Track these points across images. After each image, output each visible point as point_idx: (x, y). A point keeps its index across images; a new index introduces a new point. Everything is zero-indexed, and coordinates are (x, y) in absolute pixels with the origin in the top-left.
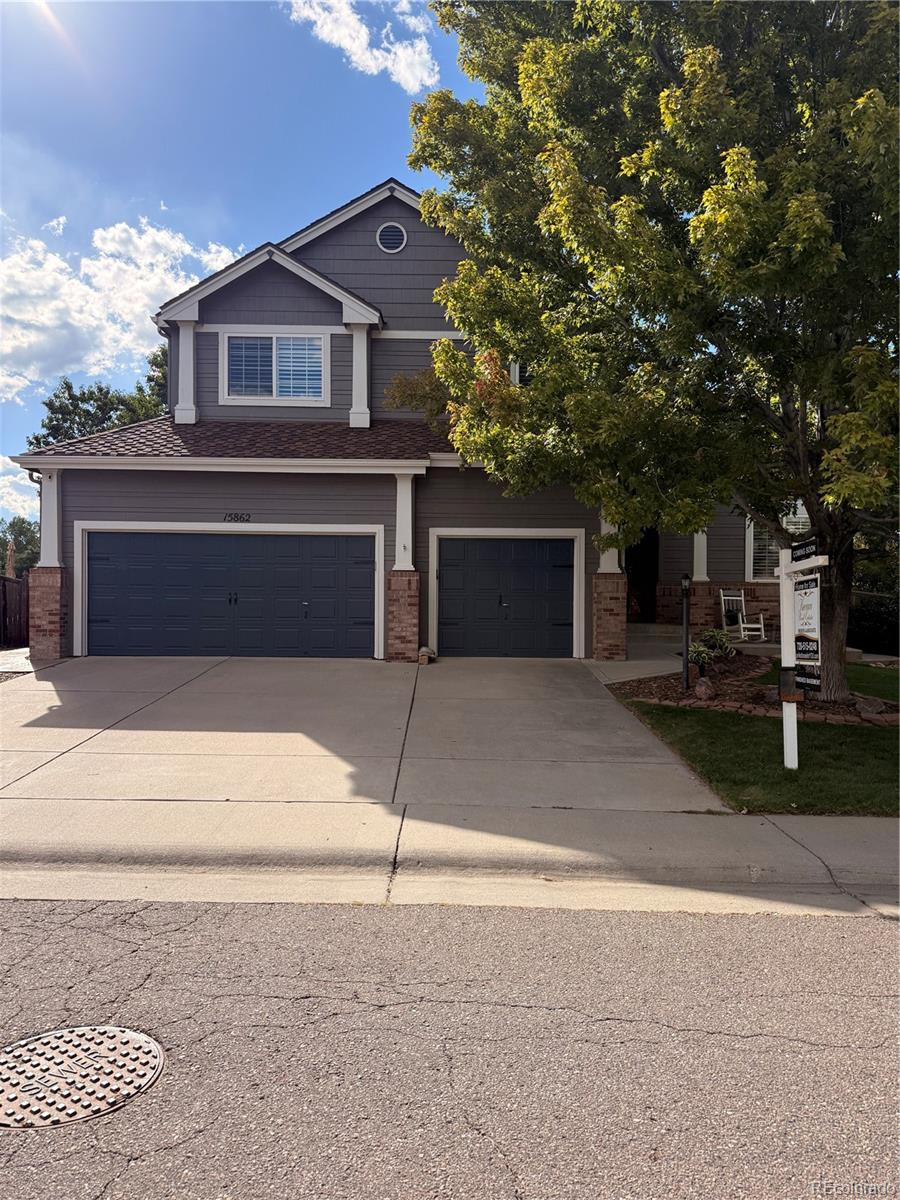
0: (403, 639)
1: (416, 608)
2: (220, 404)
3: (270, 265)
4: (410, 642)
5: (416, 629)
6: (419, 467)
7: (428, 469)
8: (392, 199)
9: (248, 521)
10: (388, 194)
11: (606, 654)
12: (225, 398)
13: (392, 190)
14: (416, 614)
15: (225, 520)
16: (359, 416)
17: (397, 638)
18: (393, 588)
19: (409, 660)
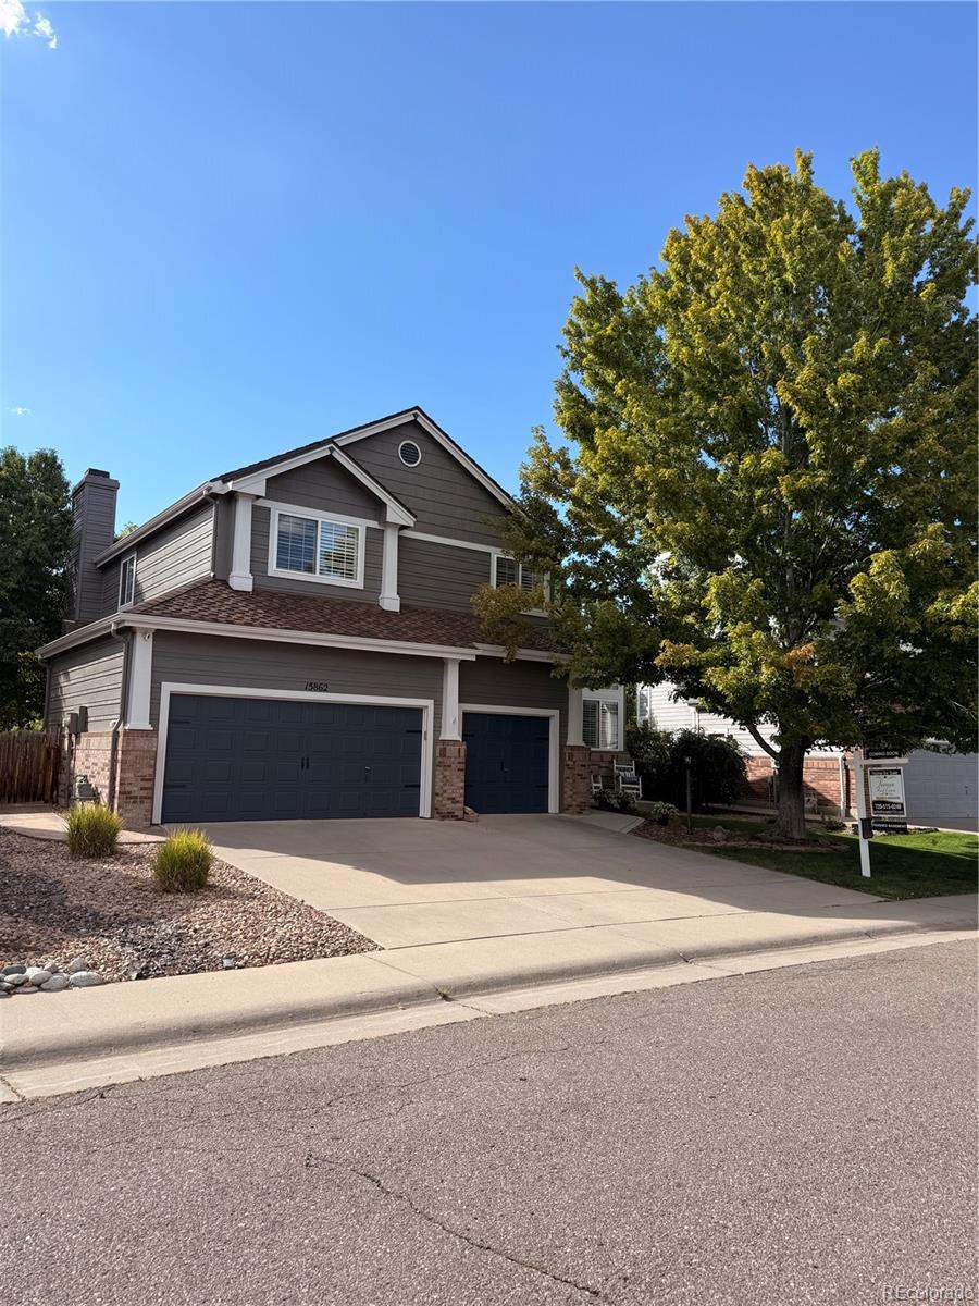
0: (452, 799)
1: (463, 773)
2: (269, 574)
3: (329, 461)
4: (458, 802)
5: (462, 791)
6: (469, 655)
7: (477, 656)
8: (414, 423)
9: (326, 691)
10: (412, 418)
11: (578, 809)
12: (273, 569)
13: (416, 415)
14: (463, 778)
15: (306, 689)
16: (390, 600)
17: (449, 799)
18: (447, 755)
19: (457, 818)
